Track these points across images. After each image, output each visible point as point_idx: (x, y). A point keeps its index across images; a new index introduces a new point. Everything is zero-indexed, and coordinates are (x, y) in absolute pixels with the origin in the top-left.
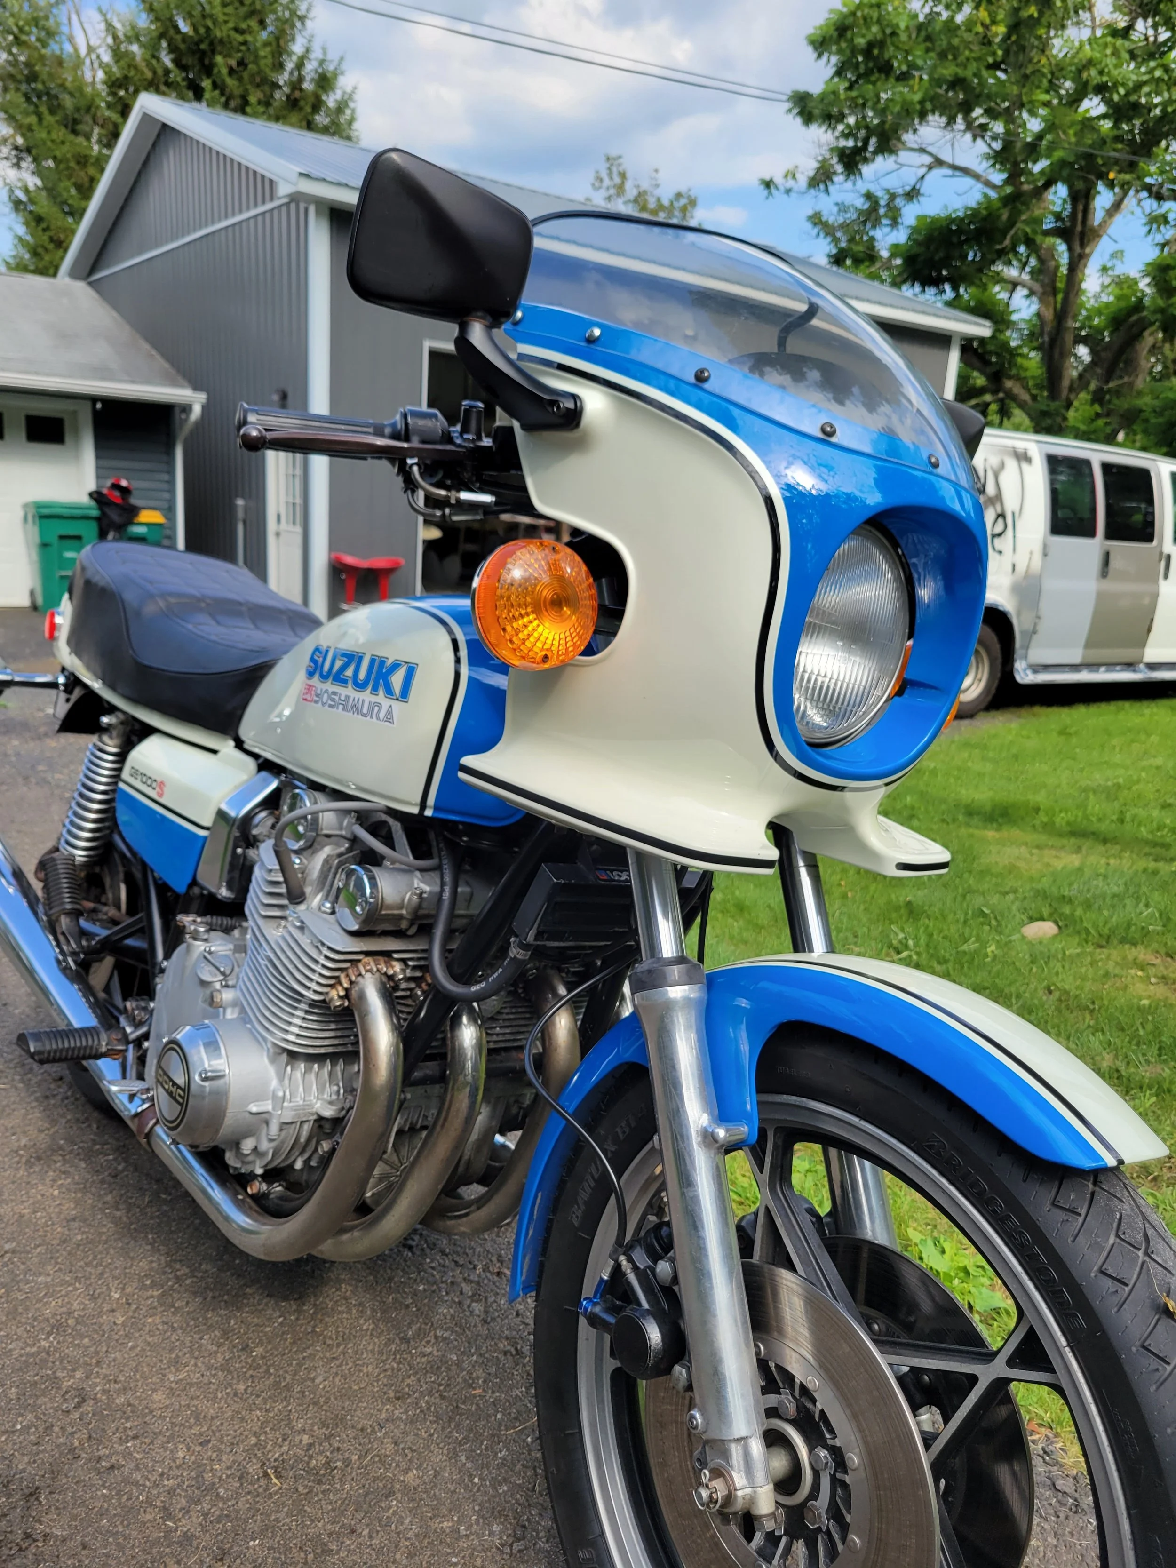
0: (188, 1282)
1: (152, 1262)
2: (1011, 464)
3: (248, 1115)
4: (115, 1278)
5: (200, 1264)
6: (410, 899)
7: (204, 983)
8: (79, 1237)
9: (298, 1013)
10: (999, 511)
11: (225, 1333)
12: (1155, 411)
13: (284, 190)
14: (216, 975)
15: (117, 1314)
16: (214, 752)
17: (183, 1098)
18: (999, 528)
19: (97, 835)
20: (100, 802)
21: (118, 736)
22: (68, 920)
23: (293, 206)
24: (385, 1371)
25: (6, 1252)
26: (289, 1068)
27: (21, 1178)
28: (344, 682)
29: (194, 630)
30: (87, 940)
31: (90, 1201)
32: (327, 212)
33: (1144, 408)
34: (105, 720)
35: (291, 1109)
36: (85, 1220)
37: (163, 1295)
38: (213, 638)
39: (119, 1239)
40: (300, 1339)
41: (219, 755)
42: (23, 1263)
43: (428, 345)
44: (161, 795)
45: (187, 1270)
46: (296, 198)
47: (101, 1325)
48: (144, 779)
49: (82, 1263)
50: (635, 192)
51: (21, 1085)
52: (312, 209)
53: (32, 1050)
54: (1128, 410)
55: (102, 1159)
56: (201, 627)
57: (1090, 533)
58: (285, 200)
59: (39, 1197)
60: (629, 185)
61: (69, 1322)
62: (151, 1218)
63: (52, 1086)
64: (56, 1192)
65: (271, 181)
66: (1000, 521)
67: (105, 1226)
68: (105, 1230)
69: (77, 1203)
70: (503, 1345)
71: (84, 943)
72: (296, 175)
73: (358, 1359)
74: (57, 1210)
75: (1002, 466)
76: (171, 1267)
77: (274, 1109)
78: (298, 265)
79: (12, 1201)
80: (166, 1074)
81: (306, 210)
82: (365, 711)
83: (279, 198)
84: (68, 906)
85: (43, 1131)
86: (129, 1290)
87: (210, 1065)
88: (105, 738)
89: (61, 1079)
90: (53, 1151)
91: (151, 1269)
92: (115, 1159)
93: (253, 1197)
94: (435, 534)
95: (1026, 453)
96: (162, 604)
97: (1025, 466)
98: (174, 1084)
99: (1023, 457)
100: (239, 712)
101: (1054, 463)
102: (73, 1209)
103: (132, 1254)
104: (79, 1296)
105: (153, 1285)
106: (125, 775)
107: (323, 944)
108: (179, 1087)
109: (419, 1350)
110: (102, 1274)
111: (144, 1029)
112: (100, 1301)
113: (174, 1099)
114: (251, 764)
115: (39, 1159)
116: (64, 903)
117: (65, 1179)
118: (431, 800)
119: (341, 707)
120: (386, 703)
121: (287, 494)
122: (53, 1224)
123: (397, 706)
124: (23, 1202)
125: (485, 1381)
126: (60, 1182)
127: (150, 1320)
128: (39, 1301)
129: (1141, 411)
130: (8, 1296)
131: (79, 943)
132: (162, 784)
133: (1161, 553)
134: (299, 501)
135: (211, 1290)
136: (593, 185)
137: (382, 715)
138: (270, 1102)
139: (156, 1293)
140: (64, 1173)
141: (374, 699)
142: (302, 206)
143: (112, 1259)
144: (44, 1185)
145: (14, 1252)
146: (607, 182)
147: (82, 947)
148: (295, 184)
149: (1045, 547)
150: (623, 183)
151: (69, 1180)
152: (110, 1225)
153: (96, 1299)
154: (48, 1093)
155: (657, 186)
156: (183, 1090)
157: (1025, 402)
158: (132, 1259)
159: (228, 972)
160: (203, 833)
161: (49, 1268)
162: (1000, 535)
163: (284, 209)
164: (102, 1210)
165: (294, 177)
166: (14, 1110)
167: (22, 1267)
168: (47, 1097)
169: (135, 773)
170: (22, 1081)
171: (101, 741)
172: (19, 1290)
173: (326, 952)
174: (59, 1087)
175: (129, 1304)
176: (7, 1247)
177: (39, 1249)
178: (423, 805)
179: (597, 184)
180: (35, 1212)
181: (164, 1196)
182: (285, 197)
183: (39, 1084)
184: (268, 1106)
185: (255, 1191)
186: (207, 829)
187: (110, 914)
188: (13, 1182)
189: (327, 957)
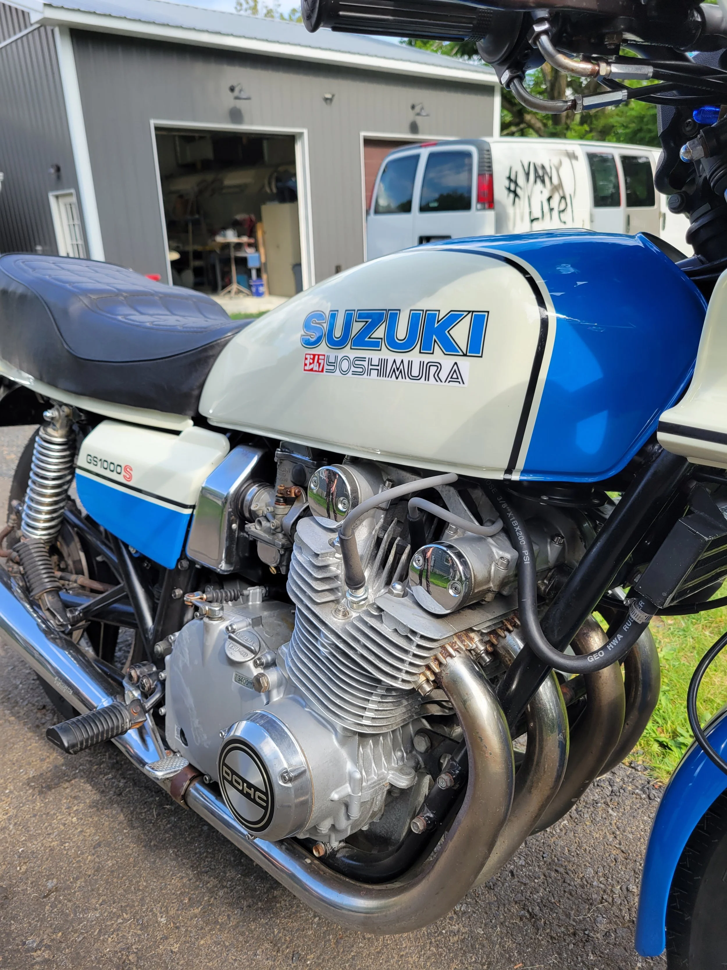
0: (221, 893)
1: (182, 878)
2: (566, 161)
3: (330, 804)
4: (156, 901)
5: (225, 873)
6: (496, 571)
7: (233, 663)
8: (110, 863)
9: (374, 698)
10: (562, 195)
11: (275, 943)
12: (623, 126)
13: (35, 18)
14: (247, 655)
15: (171, 941)
16: (177, 433)
17: (267, 802)
18: (562, 207)
19: (54, 515)
20: (54, 487)
21: (61, 427)
22: (50, 597)
23: (42, 29)
24: (429, 958)
25: (51, 891)
26: (361, 748)
27: (39, 811)
28: (375, 345)
29: (124, 320)
30: (71, 612)
31: (107, 823)
32: (68, 32)
33: (615, 124)
34: (48, 414)
35: (370, 787)
36: (109, 844)
37: (204, 912)
38: (148, 324)
39: (146, 859)
40: (341, 938)
41: (182, 435)
42: (70, 901)
43: (153, 122)
44: (130, 479)
45: (216, 882)
46: (44, 23)
47: (160, 956)
48: (105, 465)
49: (121, 891)
50: (265, 11)
51: (13, 718)
52: (57, 30)
53: (66, 744)
54: (604, 127)
55: (103, 779)
56: (129, 317)
57: (617, 203)
58: (37, 26)
59: (62, 827)
60: (259, 7)
61: (130, 958)
62: (166, 832)
63: (39, 715)
64: (75, 819)
65: (23, 12)
66: (563, 201)
67: (128, 847)
68: (129, 851)
69: (96, 826)
70: (515, 909)
71: (69, 615)
72: (42, 6)
73: (400, 950)
74: (81, 838)
75: (561, 163)
76: (201, 880)
77: (353, 791)
78: (53, 73)
79: (39, 834)
80: (234, 773)
81: (53, 31)
82: (415, 372)
83: (31, 25)
84: (49, 586)
85: (45, 760)
86: (172, 912)
87: (290, 765)
88: (50, 430)
89: (44, 707)
90: (59, 778)
91: (184, 885)
92: (114, 777)
93: (320, 859)
94: (175, 256)
95: (574, 153)
96: (86, 301)
97: (574, 162)
98: (250, 786)
99: (572, 156)
100: (196, 393)
101: (591, 157)
102: (95, 834)
103: (161, 873)
104: (130, 927)
105: (192, 903)
106: (81, 460)
107: (414, 633)
108: (257, 789)
109: (447, 929)
110: (142, 899)
111: (156, 696)
112: (151, 929)
113: (254, 801)
114: (223, 441)
115: (49, 788)
116: (43, 583)
117: (78, 804)
118: (521, 463)
119: (374, 373)
120: (447, 362)
121: (72, 239)
122: (82, 853)
123: (465, 364)
124: (49, 834)
125: (519, 953)
126: (75, 809)
127: (202, 942)
128: (96, 940)
129: (613, 126)
130: (66, 940)
131: (64, 616)
132: (128, 469)
133: (660, 213)
134: (80, 242)
135: (244, 898)
136: (236, 8)
137: (443, 375)
138: (348, 785)
139: (197, 911)
140: (75, 798)
141: (427, 358)
142: (49, 29)
143: (146, 881)
144: (62, 813)
145: (57, 890)
146: (245, 6)
147: (68, 619)
148: (42, 13)
149: (592, 216)
150: (256, 5)
151: (82, 805)
152: (132, 845)
153: (147, 927)
154: (37, 723)
155: (279, 5)
156: (266, 794)
157: (540, 128)
158: (163, 877)
159: (257, 649)
160: (188, 511)
161: (94, 901)
162: (563, 211)
163: (36, 32)
164: (120, 831)
165: (41, 7)
166: (14, 744)
167: (70, 904)
168: (38, 726)
169: (93, 459)
170: (12, 713)
171: (46, 433)
172: (76, 931)
173: (417, 640)
174: (45, 715)
175: (177, 928)
176: (50, 884)
177: (79, 882)
178: (510, 470)
179: (239, 8)
180: (62, 843)
181: (168, 807)
182: (37, 22)
183: (27, 715)
184: (347, 789)
185: (322, 853)
186: (193, 507)
187: (79, 582)
188: (35, 816)
189: (419, 646)
